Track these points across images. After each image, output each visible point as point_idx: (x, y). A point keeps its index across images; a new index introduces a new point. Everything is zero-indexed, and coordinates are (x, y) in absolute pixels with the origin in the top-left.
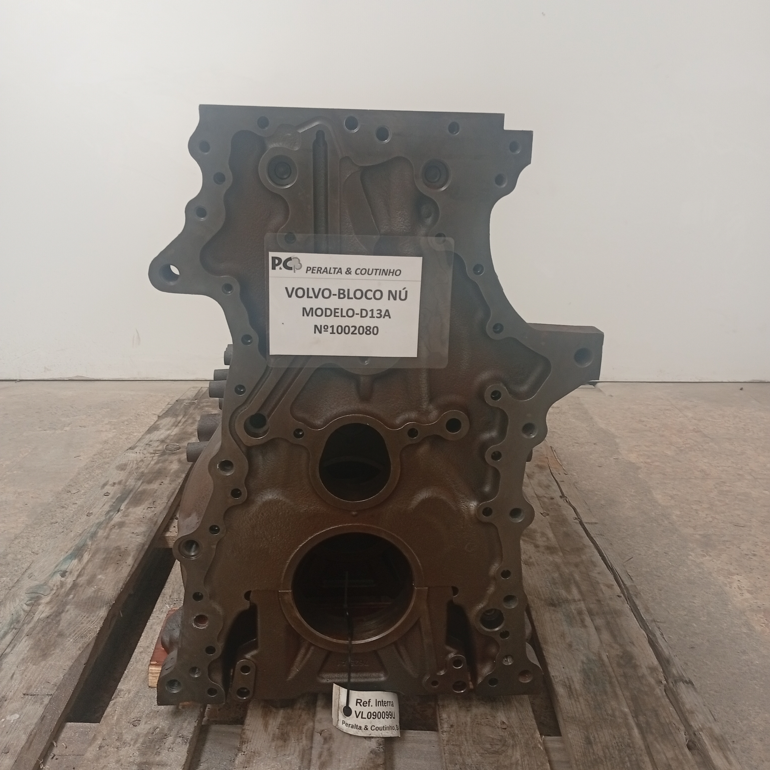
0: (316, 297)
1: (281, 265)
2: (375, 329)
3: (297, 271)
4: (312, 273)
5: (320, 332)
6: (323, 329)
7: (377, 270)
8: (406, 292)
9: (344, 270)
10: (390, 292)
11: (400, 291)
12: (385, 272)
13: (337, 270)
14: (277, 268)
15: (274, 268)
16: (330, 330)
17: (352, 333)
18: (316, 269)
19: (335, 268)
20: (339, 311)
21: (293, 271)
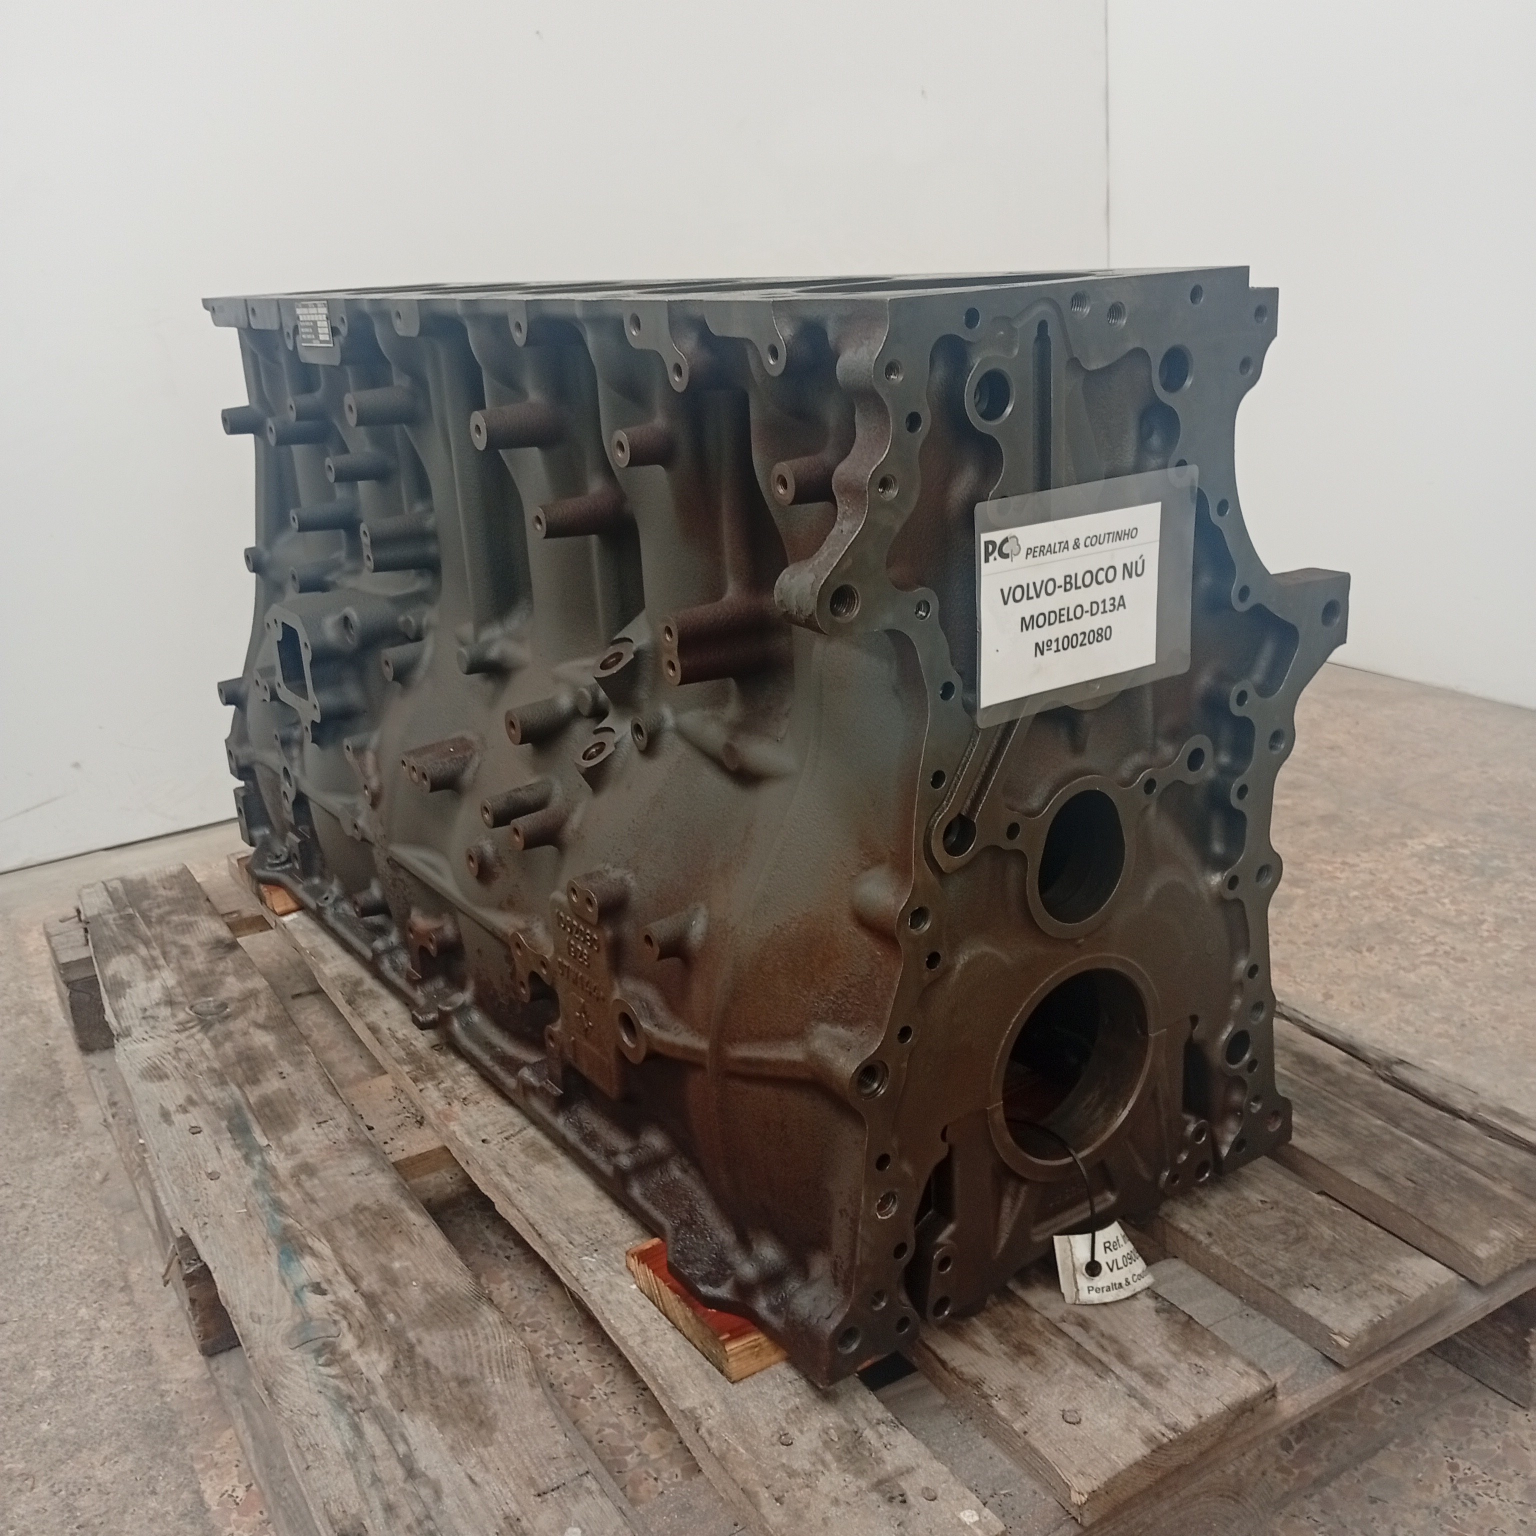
0: (1038, 596)
1: (996, 554)
2: (1108, 630)
3: (1015, 558)
4: (1034, 556)
5: (1042, 653)
6: (1046, 648)
7: (1109, 534)
8: (1143, 561)
9: (1071, 544)
10: (1125, 565)
11: (1137, 562)
12: (1119, 536)
13: (1063, 545)
14: (991, 558)
15: (987, 561)
16: (1054, 647)
17: (1081, 645)
18: (1038, 550)
19: (1060, 543)
20: (1064, 612)
21: (1009, 559)
